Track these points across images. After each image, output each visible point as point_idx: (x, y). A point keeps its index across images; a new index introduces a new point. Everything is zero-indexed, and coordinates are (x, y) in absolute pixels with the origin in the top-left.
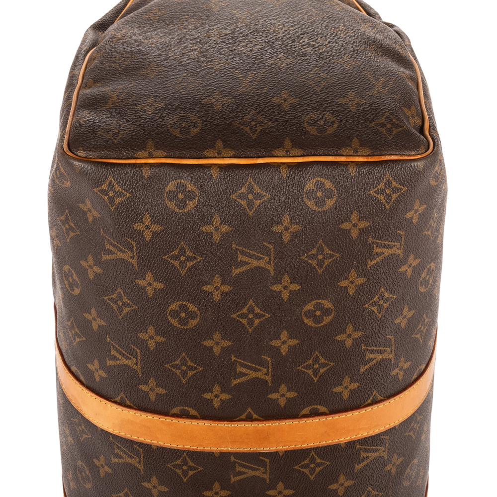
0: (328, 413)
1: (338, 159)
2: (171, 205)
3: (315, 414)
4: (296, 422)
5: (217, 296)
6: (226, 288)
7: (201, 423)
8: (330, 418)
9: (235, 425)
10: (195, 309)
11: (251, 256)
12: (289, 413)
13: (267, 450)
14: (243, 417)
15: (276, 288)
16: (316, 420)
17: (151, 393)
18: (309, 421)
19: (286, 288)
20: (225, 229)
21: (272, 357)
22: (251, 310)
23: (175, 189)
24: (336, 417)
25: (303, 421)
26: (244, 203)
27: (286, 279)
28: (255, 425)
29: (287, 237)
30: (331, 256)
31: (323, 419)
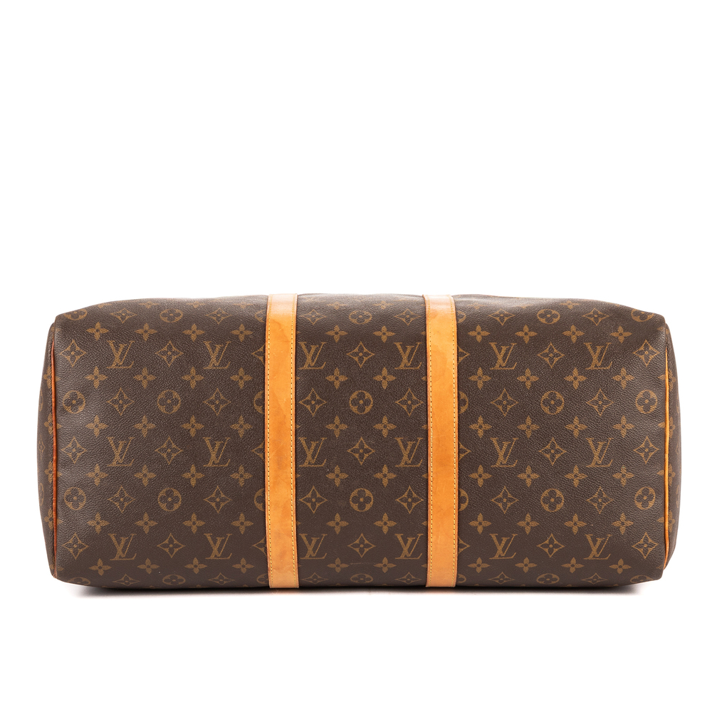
0: (460, 510)
1: (667, 510)
2: (640, 395)
3: (461, 500)
4: (456, 486)
5: (570, 427)
6: (576, 433)
7: (456, 415)
8: (455, 512)
9: (456, 440)
10: (558, 411)
11: (602, 451)
12: (464, 481)
13: (431, 464)
14: (461, 446)
15: (576, 470)
16: (455, 501)
17: (476, 377)
18: (456, 496)
19: (576, 476)
20: (624, 433)
21: (516, 467)
22: (557, 451)
23: (651, 397)
24: (455, 516)
25: (456, 491)
26: (642, 446)
27: (583, 476)
28: (456, 455)
29: (617, 476)
30: (600, 508)
31: (456, 506)
